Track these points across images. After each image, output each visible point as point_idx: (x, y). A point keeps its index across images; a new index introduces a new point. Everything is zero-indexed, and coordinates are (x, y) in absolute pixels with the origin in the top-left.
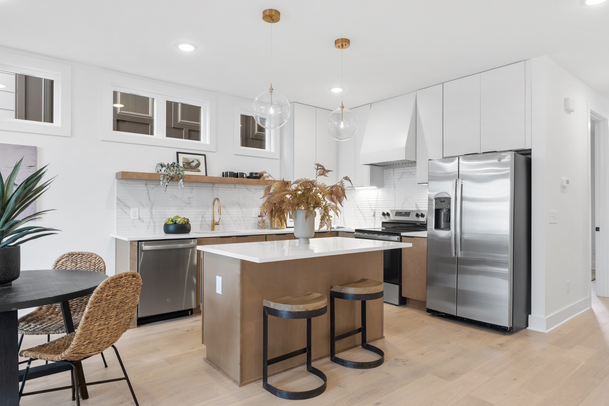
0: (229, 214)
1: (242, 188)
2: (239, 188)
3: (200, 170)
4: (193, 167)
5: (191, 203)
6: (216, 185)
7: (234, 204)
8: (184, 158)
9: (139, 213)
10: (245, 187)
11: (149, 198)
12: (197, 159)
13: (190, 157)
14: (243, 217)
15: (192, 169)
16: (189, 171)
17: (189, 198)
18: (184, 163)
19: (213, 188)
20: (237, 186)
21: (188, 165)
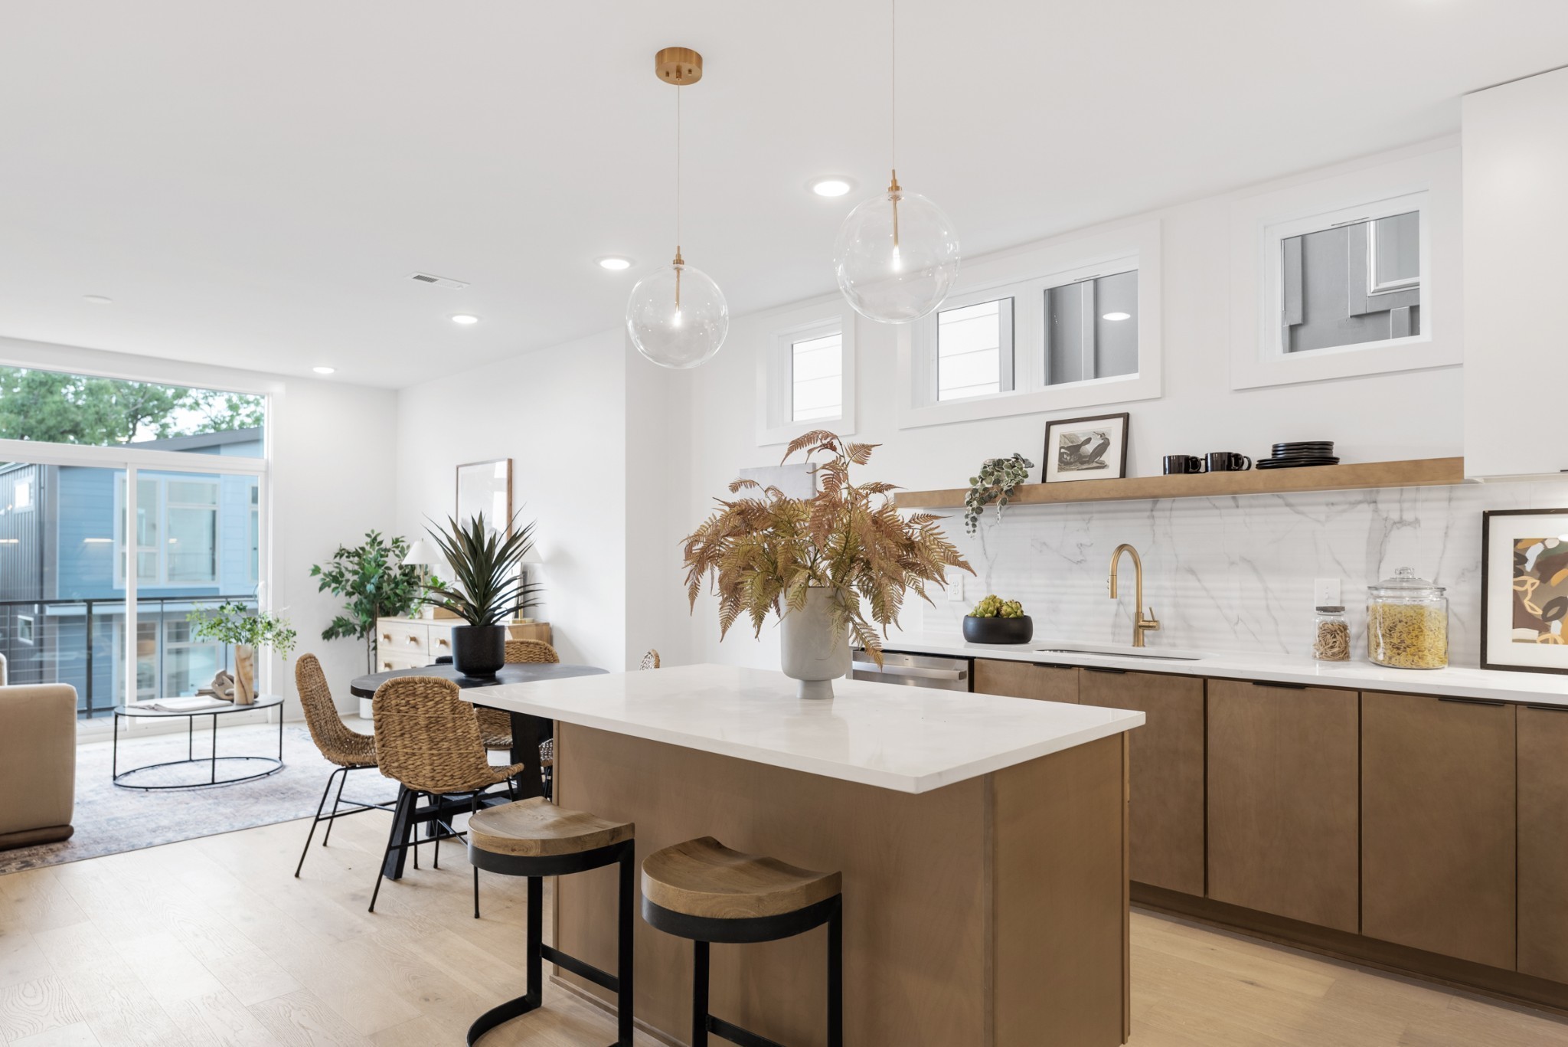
0: (1213, 598)
1: (1265, 506)
2: (1251, 506)
3: (1107, 463)
4: (1085, 457)
5: (1085, 561)
6: (1164, 503)
7: (1232, 563)
8: (1065, 436)
9: (964, 586)
10: (1280, 501)
11: (984, 550)
12: (1101, 431)
13: (1080, 430)
14: (1268, 607)
15: (1083, 463)
16: (1072, 470)
17: (1080, 546)
18: (1063, 450)
19: (1155, 513)
20: (1243, 499)
21: (1074, 455)
